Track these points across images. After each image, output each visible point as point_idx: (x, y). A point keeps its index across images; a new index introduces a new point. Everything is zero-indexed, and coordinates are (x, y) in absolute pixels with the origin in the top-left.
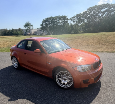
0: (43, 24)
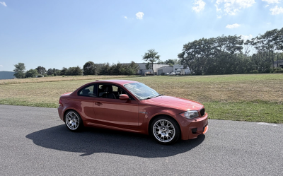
0: (184, 53)
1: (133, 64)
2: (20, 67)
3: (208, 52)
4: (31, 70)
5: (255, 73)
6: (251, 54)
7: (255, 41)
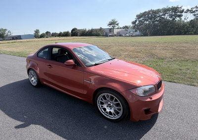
0: (136, 21)
1: (101, 29)
2: (37, 32)
3: (154, 19)
4: (43, 34)
5: (191, 34)
6: (189, 20)
7: (194, 10)
